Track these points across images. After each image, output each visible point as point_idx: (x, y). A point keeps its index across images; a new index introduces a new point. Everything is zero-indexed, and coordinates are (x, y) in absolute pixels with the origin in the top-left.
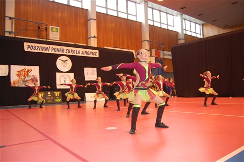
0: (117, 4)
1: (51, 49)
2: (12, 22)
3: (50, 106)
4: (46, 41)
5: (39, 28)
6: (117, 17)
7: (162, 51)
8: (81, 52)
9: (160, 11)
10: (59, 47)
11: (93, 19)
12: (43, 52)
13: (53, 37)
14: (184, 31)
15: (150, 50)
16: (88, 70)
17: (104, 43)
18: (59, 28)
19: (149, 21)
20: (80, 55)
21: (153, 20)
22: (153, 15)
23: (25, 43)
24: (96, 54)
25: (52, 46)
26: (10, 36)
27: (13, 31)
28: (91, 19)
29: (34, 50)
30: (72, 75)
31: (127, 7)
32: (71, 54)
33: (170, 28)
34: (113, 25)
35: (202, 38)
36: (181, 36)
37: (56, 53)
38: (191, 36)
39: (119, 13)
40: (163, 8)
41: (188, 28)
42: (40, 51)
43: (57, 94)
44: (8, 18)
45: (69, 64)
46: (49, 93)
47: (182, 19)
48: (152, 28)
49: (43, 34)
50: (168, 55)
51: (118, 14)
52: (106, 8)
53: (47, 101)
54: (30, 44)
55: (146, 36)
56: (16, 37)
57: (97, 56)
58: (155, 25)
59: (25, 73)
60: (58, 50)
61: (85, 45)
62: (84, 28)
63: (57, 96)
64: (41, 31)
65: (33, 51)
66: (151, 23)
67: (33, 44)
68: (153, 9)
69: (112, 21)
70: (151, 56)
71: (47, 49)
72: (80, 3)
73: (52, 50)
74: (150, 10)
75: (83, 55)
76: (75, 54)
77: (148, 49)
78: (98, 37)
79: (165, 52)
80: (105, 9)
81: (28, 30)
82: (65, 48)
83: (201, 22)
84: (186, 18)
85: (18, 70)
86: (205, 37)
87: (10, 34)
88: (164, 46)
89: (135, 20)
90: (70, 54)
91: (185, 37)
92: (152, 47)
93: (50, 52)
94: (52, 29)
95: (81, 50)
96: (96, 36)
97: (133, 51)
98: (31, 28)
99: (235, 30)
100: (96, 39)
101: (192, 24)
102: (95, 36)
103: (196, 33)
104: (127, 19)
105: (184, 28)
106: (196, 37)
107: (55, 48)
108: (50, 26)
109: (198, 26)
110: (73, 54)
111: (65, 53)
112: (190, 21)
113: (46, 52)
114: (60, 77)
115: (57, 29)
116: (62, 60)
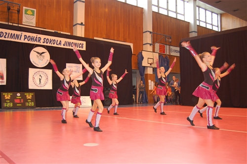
1: (23, 37)
3: (19, 112)
4: (18, 26)
5: (9, 9)
7: (168, 46)
8: (63, 43)
10: (34, 35)
11: (80, 1)
12: (13, 40)
13: (27, 22)
14: (198, 22)
15: (153, 44)
16: (71, 67)
17: (93, 32)
18: (35, 10)
19: (153, 6)
20: (62, 46)
21: (158, 7)
24: (82, 46)
25: (24, 33)
28: (78, 1)
29: (1, 37)
30: (50, 72)
32: (50, 45)
33: (180, 17)
34: (107, 10)
35: (219, 31)
36: (193, 28)
37: (30, 42)
38: (206, 28)
41: (202, 18)
42: (9, 39)
43: (29, 96)
46: (19, 94)
47: (195, 6)
48: (156, 16)
49: (14, 17)
50: (176, 51)
53: (15, 104)
55: (148, 26)
57: (84, 49)
58: (160, 12)
60: (32, 39)
61: (70, 34)
62: (69, 12)
63: (29, 99)
64: (12, 13)
66: (155, 9)
69: (105, 5)
70: (154, 51)
71: (17, 36)
73: (25, 38)
75: (65, 47)
76: (55, 45)
77: (151, 43)
78: (86, 25)
79: (171, 47)
82: (43, 37)
83: (220, 11)
84: (200, 5)
86: (223, 30)
88: (170, 40)
89: (136, 5)
91: (198, 30)
92: (155, 41)
93: (22, 41)
94: (26, 11)
95: (63, 40)
96: (84, 24)
97: (132, 45)
100: (84, 27)
101: (209, 13)
102: (82, 23)
103: (212, 24)
104: (125, 3)
105: (198, 18)
106: (212, 30)
107: (29, 36)
108: (24, 7)
109: (215, 16)
110: (53, 45)
111: (42, 44)
112: (206, 10)
113: (17, 40)
114: (33, 73)
115: (33, 12)
116: (37, 52)
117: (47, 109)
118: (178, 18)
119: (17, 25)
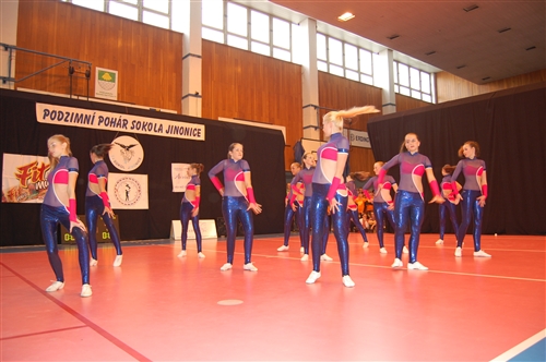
0: (249, 23)
1: (97, 120)
2: (10, 56)
4: (88, 101)
5: (72, 71)
6: (249, 52)
8: (165, 128)
9: (344, 42)
10: (116, 116)
11: (194, 55)
12: (79, 125)
13: (102, 93)
14: (396, 87)
16: (181, 170)
17: (217, 108)
18: (116, 72)
19: (318, 62)
20: (164, 134)
21: (327, 62)
22: (328, 49)
23: (38, 105)
24: (199, 133)
25: (99, 113)
26: (6, 87)
27: (13, 75)
28: (189, 54)
29: (59, 120)
30: (143, 179)
31: (271, 30)
32: (143, 132)
33: (366, 80)
34: (239, 70)
35: (434, 102)
36: (388, 98)
37: (108, 128)
38: (410, 97)
39: (253, 43)
40: (351, 36)
41: (404, 81)
42: (73, 124)
44: (2, 48)
45: (138, 154)
47: (392, 60)
48: (325, 78)
49: (79, 86)
50: (360, 138)
51: (250, 46)
52: (225, 31)
54: (51, 108)
55: (311, 95)
56: (19, 89)
57: (202, 138)
58: (331, 72)
59: (36, 173)
60: (113, 122)
61: (175, 112)
62: (174, 75)
65: (56, 122)
66: (322, 67)
67: (58, 108)
68: (327, 36)
69: (236, 61)
70: (322, 140)
71: (87, 119)
72: (167, 19)
73: (100, 122)
74: (321, 39)
75: (169, 135)
76: (152, 133)
77: (316, 125)
78: (205, 96)
79: (352, 132)
80: (222, 34)
81: (46, 75)
82: (130, 118)
83: (433, 69)
84: (400, 59)
85: (21, 166)
86: (440, 102)
87: (4, 82)
89: (288, 60)
90: (141, 132)
91: (397, 101)
93: (95, 126)
94: (101, 73)
95: (166, 123)
96: (200, 94)
97: (283, 129)
98: (54, 71)
99: (505, 88)
100: (200, 99)
101: (414, 73)
102: (197, 93)
103: (420, 91)
104: (271, 58)
105: (396, 81)
106: (421, 101)
107: (107, 118)
108: (97, 69)
109: (425, 77)
110: (148, 133)
111: (129, 130)
112: (409, 66)
113: (86, 126)
114: (115, 182)
115: (113, 75)
116: (122, 146)
117: (139, 244)
118: (363, 81)
119: (85, 99)
